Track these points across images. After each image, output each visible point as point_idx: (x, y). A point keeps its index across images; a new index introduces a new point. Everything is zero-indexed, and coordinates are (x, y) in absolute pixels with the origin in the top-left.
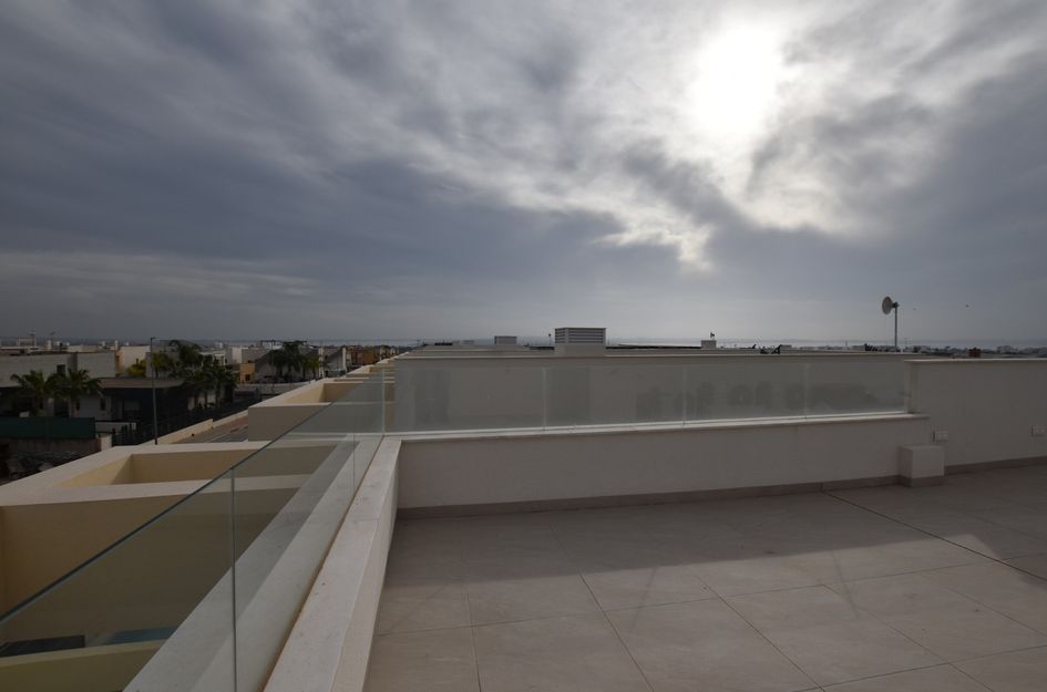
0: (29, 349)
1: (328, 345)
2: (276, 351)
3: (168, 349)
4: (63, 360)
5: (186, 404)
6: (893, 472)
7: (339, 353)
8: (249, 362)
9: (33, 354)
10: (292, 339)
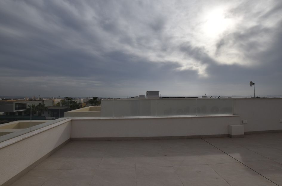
0: (33, 99)
1: (104, 98)
2: (91, 100)
3: (65, 99)
4: (41, 102)
6: (227, 133)
8: (85, 102)
9: (34, 100)
10: (95, 97)
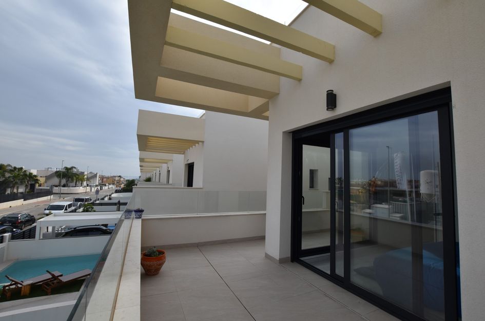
5: (5, 191)
7: (95, 176)
8: (43, 177)
